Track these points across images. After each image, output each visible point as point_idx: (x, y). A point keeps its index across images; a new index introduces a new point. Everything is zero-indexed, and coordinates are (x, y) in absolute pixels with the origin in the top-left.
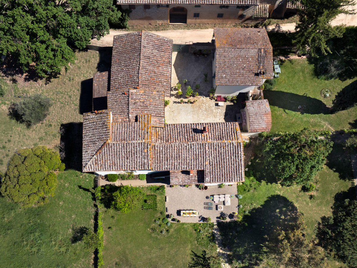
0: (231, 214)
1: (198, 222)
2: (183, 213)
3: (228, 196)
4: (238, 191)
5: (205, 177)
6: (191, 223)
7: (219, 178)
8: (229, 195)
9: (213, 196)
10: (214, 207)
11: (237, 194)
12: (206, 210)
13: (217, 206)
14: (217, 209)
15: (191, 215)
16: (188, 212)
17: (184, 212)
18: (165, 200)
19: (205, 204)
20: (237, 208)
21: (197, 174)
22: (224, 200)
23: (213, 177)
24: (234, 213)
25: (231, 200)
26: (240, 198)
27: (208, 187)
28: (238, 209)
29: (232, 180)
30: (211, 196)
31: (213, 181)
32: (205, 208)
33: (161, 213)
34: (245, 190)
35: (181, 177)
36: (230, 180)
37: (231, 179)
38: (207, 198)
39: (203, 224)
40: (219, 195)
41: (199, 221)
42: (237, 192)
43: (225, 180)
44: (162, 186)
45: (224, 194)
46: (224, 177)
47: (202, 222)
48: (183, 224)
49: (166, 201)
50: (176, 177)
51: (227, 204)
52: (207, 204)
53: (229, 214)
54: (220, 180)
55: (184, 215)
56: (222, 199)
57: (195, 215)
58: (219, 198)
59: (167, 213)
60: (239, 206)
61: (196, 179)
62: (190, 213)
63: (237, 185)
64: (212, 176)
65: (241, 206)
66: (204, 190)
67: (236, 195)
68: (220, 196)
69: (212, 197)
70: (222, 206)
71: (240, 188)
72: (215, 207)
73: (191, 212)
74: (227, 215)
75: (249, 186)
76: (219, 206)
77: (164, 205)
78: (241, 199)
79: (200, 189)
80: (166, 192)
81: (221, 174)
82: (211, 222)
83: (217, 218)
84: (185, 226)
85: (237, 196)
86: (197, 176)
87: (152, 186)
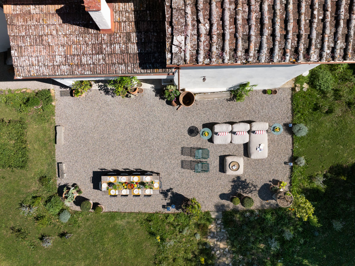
0: (266, 185)
1: (162, 210)
2: (110, 184)
3: (261, 127)
4: (293, 111)
5: (169, 30)
6: (139, 213)
7: (240, 35)
8: (266, 126)
9: (210, 126)
10: (214, 163)
11: (289, 120)
12: (187, 172)
13: (222, 159)
14: (222, 168)
15: (136, 191)
16: (124, 179)
17: (112, 179)
18: (53, 137)
19: (183, 151)
20: (288, 168)
21: (137, 23)
22: (247, 141)
23: (210, 34)
24: (276, 182)
25: (271, 141)
26: (299, 135)
27: (196, 97)
28: (292, 168)
29: (308, 50)
30: (205, 126)
31: (209, 54)
32: (183, 164)
33: (43, 179)
34: (316, 108)
35: (64, 40)
36: (296, 51)
37: (302, 47)
38: (192, 131)
39: (177, 216)
40: (232, 123)
41: (164, 207)
42: (290, 114)
43: (272, 51)
44: (44, 91)
45: (250, 122)
46: (267, 32)
47: (172, 210)
48: (112, 216)
49: (56, 143)
50: (40, 40)
51: (255, 155)
52: (191, 151)
53: (260, 186)
54: (247, 51)
55: (113, 192)
56: (242, 138)
57: (148, 192)
58: (233, 132)
59: (61, 182)
60: (294, 159)
61: (134, 48)
62: (130, 185)
63: (290, 91)
64: (204, 29)
65: (302, 161)
66: (183, 106)
67: (286, 125)
68: (237, 128)
69: (207, 130)
70: (241, 160)
71: (301, 101)
72: (217, 162)
73: (136, 179)
74: (255, 187)
75: (330, 95)
76: (229, 160)
77: (52, 153)
78: (302, 138)
79: (169, 103)
80: (57, 112)
81: (254, 16)
82: (204, 209)
83: (223, 196)
84: (120, 222)
85: (289, 129)
86: (134, 37)
87: (10, 91)
